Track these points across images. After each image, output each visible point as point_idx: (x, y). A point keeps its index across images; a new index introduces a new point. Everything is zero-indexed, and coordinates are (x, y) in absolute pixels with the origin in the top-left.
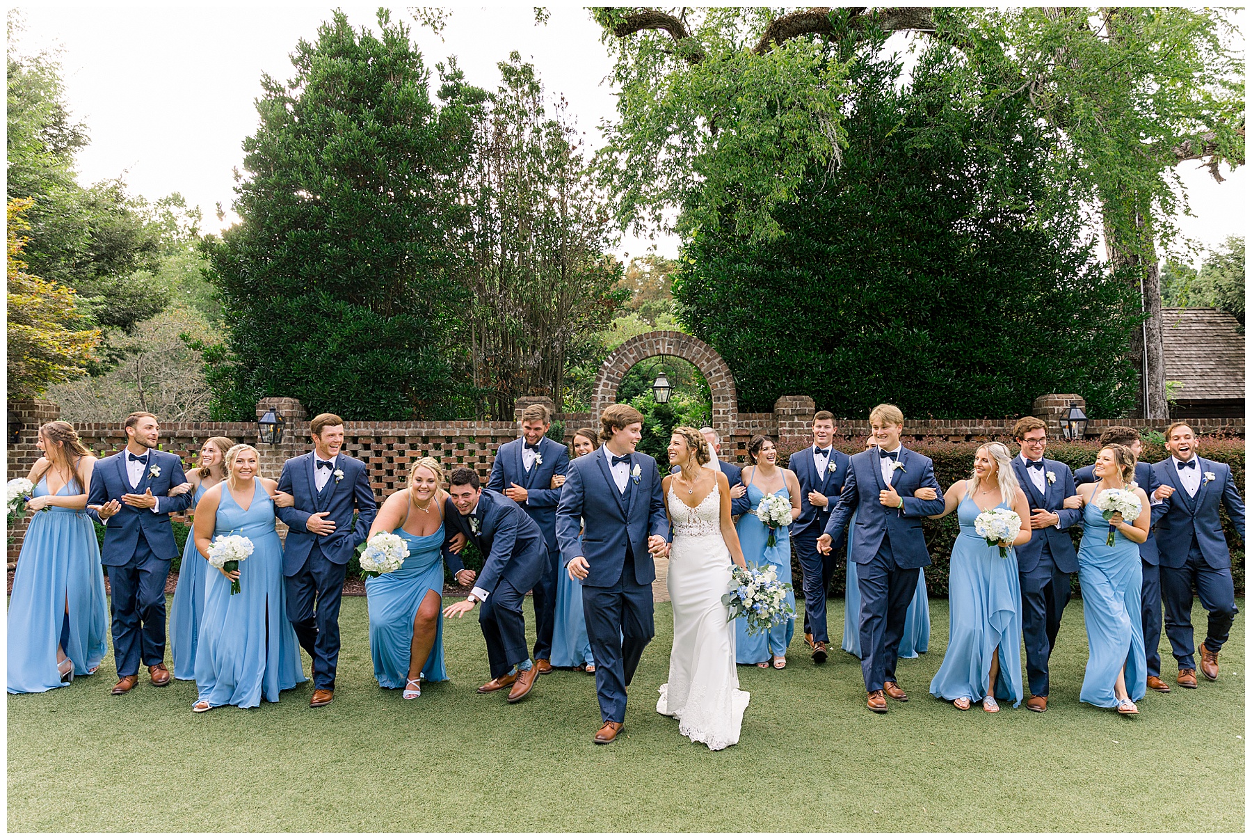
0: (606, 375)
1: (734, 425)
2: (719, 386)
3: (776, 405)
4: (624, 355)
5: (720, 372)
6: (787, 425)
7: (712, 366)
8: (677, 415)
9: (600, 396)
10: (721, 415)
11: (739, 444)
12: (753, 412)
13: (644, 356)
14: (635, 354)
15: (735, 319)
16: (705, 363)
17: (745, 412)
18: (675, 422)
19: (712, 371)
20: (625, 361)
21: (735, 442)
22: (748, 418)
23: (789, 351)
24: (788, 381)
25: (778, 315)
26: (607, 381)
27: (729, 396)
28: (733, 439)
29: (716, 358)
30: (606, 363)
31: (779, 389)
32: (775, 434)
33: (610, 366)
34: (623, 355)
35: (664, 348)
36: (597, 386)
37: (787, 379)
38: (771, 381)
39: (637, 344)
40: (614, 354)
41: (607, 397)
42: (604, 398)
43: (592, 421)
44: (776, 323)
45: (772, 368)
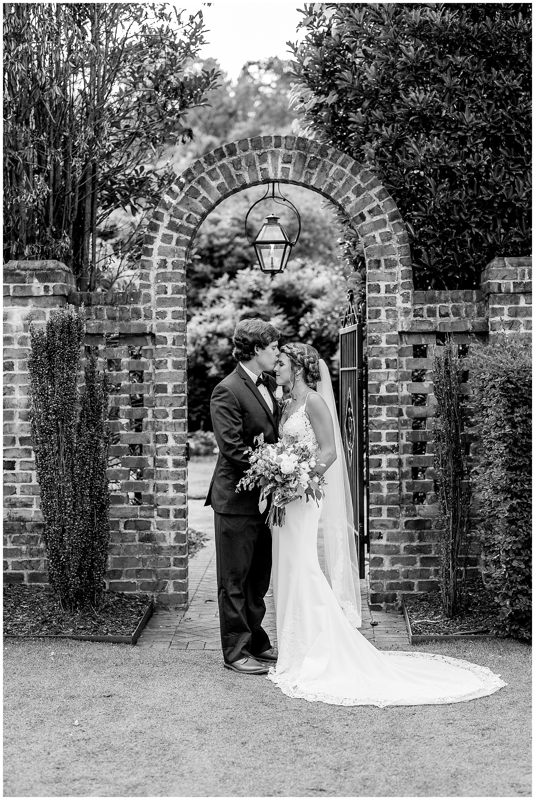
0: (167, 219)
1: (406, 312)
2: (378, 239)
3: (484, 275)
4: (201, 182)
5: (380, 213)
6: (506, 311)
7: (365, 202)
8: (309, 300)
9: (155, 259)
10: (383, 294)
11: (415, 347)
12: (439, 287)
13: (238, 185)
14: (222, 179)
15: (410, 114)
16: (353, 197)
17: (426, 289)
18: (305, 311)
19: (365, 211)
20: (203, 193)
21: (408, 343)
22: (432, 300)
23: (511, 174)
24: (507, 229)
25: (489, 106)
26: (169, 232)
27: (397, 257)
28: (405, 338)
29: (372, 186)
30: (167, 198)
31: (490, 245)
32: (481, 329)
33: (174, 202)
34: (199, 182)
35: (275, 169)
36: (151, 240)
37: (504, 225)
38: (475, 230)
39: (224, 161)
40: (183, 180)
41: (170, 260)
42: (163, 265)
43: (141, 306)
44: (486, 120)
45: (477, 205)
